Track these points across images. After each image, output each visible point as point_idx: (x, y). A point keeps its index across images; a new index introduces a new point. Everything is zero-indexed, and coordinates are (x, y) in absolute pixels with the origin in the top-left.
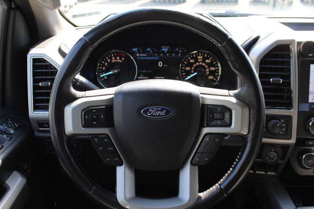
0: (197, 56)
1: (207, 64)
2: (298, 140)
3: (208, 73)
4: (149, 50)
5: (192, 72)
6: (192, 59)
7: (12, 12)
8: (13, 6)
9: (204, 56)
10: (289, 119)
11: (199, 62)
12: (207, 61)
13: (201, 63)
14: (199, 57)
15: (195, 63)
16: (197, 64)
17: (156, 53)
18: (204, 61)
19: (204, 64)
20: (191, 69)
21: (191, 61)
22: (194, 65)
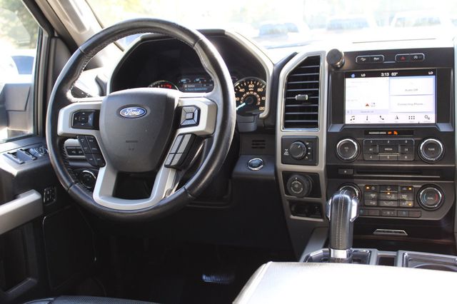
0: (248, 85)
1: (258, 93)
2: (327, 167)
3: (259, 103)
4: (198, 80)
5: (241, 102)
6: (242, 88)
7: (53, 41)
8: (56, 35)
9: (255, 85)
10: (314, 141)
11: (250, 91)
12: (259, 90)
13: (252, 92)
14: (250, 86)
15: (245, 92)
16: (248, 93)
17: (205, 83)
18: (255, 90)
19: (255, 94)
20: (240, 100)
21: (241, 90)
22: (244, 95)
